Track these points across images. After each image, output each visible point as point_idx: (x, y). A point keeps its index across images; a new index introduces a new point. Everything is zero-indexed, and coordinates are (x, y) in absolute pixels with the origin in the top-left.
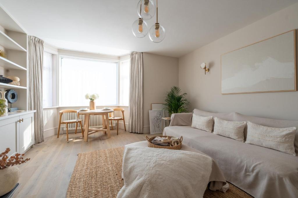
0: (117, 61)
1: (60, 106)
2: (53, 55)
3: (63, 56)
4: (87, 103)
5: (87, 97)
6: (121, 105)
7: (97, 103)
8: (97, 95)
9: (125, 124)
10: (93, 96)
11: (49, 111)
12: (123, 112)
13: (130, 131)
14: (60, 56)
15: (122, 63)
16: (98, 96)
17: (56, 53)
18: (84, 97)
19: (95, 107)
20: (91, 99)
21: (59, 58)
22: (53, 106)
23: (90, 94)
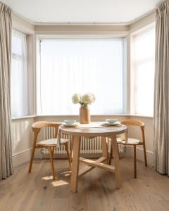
0: (124, 34)
1: (39, 114)
2: (28, 36)
3: (41, 36)
4: (76, 110)
5: (75, 100)
6: (132, 113)
7: (93, 110)
8: (93, 95)
9: (147, 151)
10: (86, 98)
11: (22, 123)
12: (143, 128)
13: (161, 172)
14: (38, 36)
15: (134, 36)
16: (94, 99)
17: (31, 31)
18: (71, 100)
19: (89, 118)
20: (82, 104)
21: (35, 40)
22: (29, 115)
23: (81, 94)
